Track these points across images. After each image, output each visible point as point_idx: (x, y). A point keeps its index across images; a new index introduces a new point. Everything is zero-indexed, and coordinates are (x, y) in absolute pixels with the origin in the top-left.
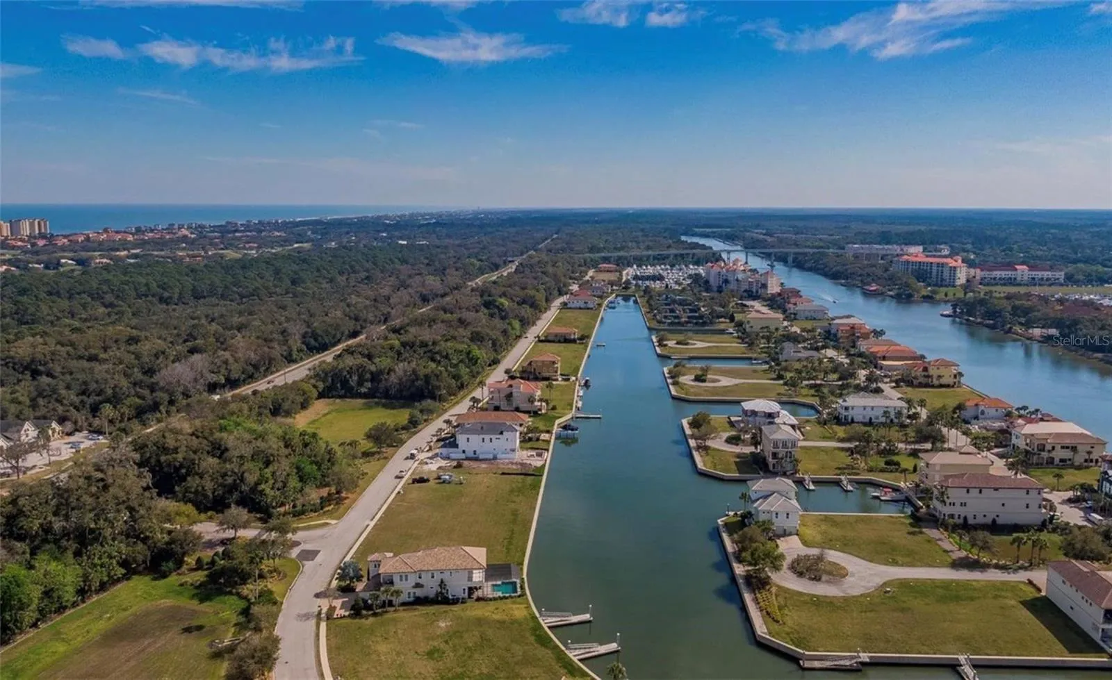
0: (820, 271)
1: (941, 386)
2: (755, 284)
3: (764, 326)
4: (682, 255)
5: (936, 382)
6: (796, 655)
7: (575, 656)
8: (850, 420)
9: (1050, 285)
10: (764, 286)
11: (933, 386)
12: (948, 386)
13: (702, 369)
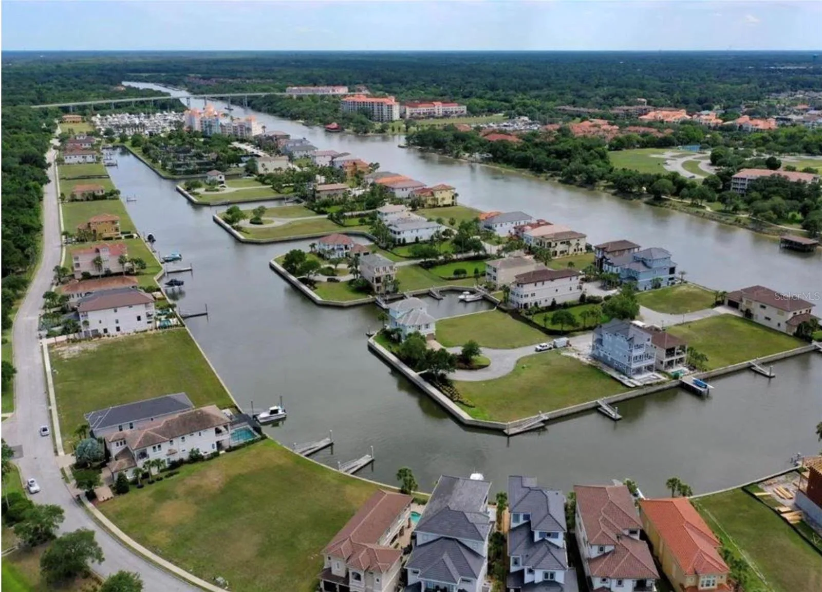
0: (278, 113)
1: (445, 206)
2: (239, 129)
3: (277, 167)
4: (142, 102)
5: (440, 204)
6: (500, 427)
7: (346, 471)
8: (402, 242)
9: (459, 117)
10: (249, 129)
11: (439, 206)
12: (449, 205)
13: (254, 212)
